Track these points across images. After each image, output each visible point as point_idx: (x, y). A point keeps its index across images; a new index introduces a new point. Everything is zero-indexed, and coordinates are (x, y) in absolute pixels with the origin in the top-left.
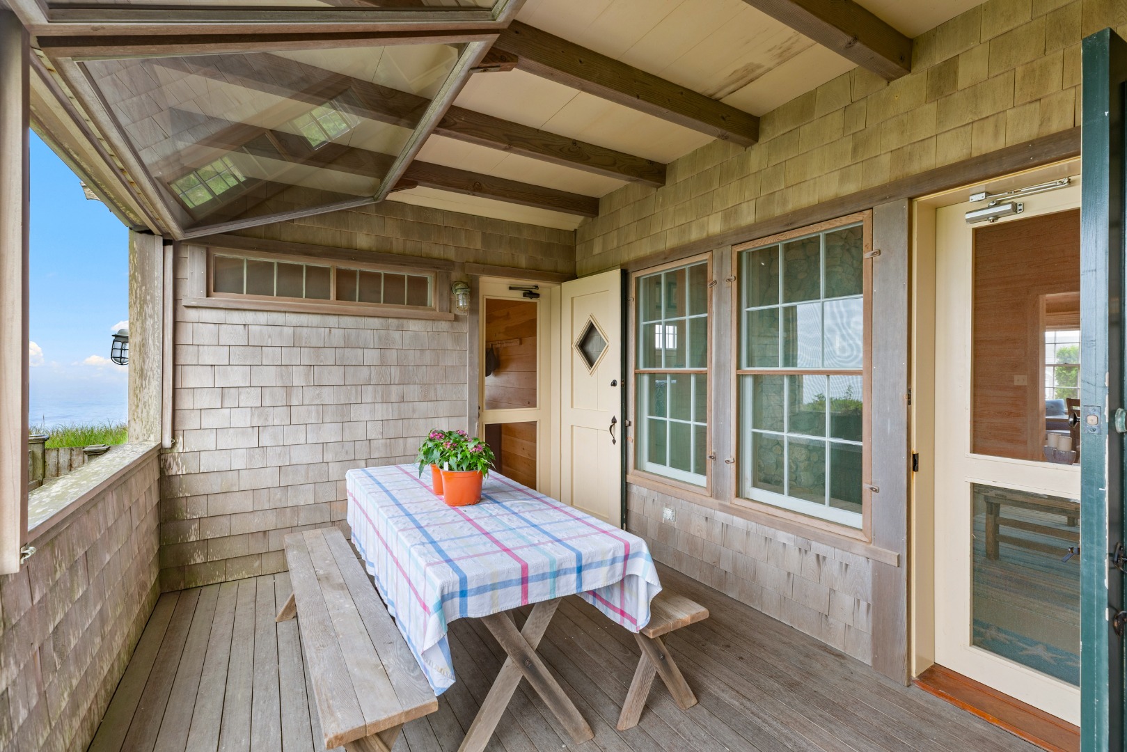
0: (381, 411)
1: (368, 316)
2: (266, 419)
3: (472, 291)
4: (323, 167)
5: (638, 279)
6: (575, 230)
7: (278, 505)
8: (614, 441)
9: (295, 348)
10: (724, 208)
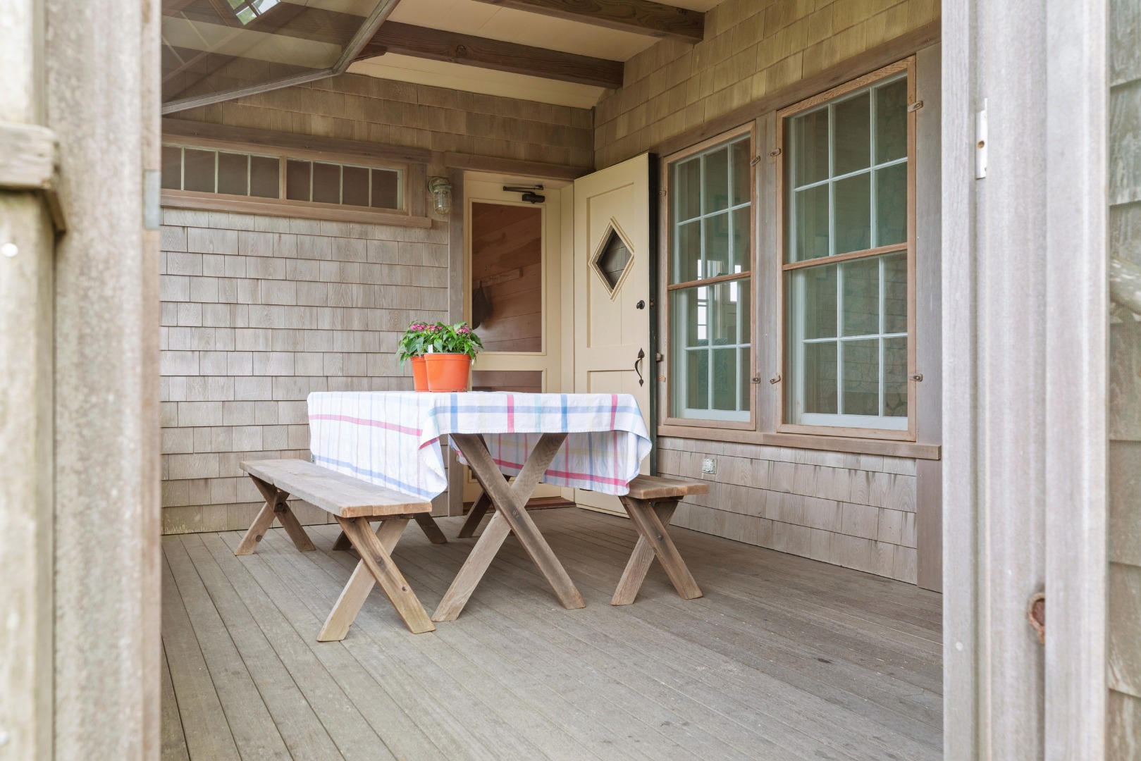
0: (340, 341)
1: (325, 220)
2: (208, 343)
3: (455, 189)
4: (273, 33)
5: (672, 166)
6: (594, 108)
7: (223, 449)
8: (641, 382)
9: (240, 257)
10: (769, 65)
